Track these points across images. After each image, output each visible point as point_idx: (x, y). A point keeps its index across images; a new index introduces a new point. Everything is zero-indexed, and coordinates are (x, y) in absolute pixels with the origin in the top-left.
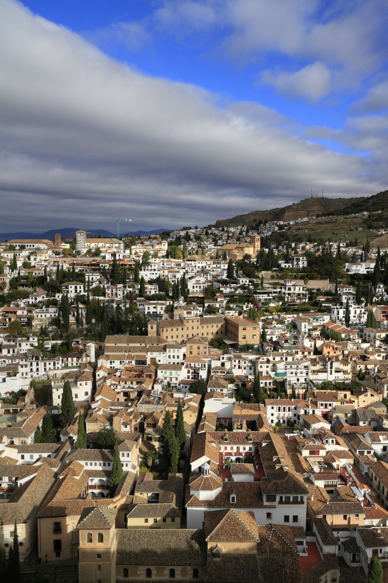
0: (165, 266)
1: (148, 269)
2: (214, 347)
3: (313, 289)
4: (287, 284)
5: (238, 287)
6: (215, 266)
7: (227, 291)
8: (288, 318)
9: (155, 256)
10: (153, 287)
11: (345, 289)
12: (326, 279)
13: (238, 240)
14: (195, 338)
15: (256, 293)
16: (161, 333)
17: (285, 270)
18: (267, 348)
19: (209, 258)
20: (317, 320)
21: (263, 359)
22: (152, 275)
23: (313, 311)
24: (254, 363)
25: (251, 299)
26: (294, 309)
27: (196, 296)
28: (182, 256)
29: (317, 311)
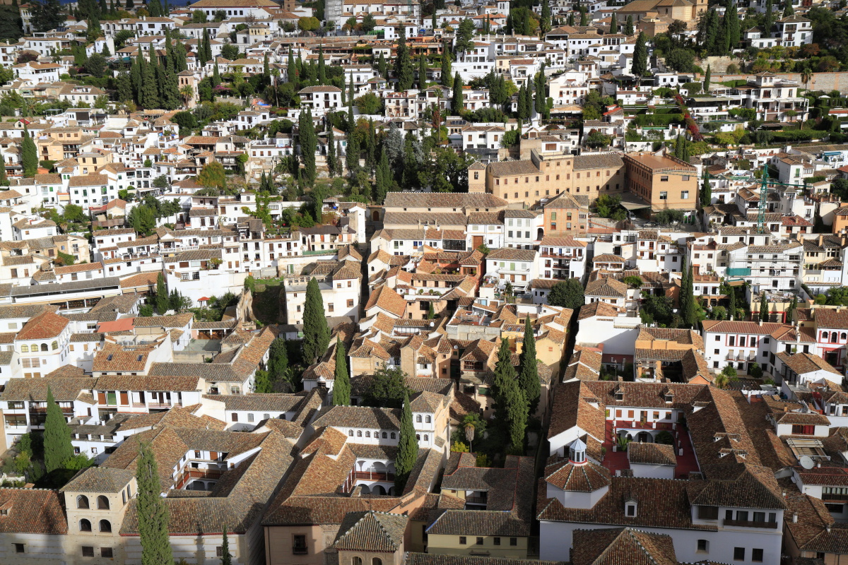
1: (469, 59)
2: (601, 216)
3: (822, 93)
4: (763, 84)
5: (654, 93)
6: (607, 48)
7: (630, 99)
8: (761, 155)
9: (484, 30)
10: (479, 95)
14: (561, 197)
15: (692, 103)
16: (495, 187)
17: (760, 54)
18: (711, 219)
19: (595, 32)
20: (826, 159)
21: (700, 241)
22: (477, 70)
23: (817, 141)
24: (683, 249)
25: (682, 117)
26: (775, 137)
27: (566, 112)
28: (539, 28)
29: (826, 141)
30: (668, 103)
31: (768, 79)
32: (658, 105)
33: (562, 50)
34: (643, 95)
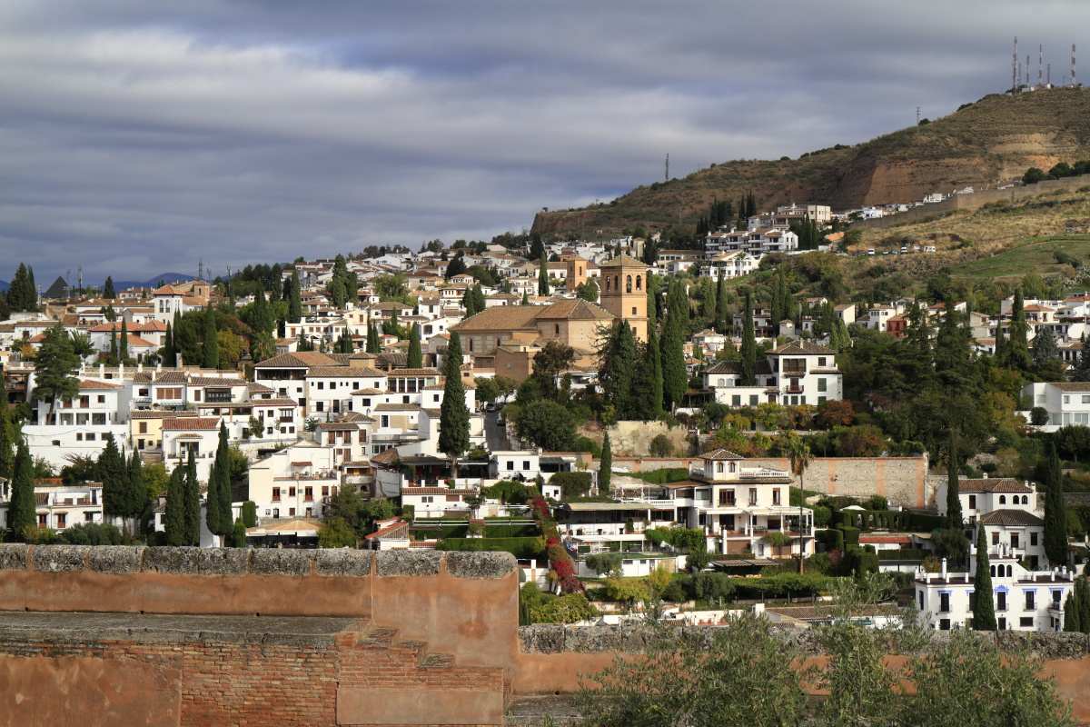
0: (155, 400)
1: (67, 417)
4: (717, 476)
5: (486, 493)
6: (397, 398)
8: (702, 623)
11: (996, 497)
12: (914, 452)
15: (565, 516)
19: (372, 364)
25: (540, 543)
30: (516, 514)
31: (727, 465)
32: (494, 518)
33: (293, 402)
34: (461, 497)
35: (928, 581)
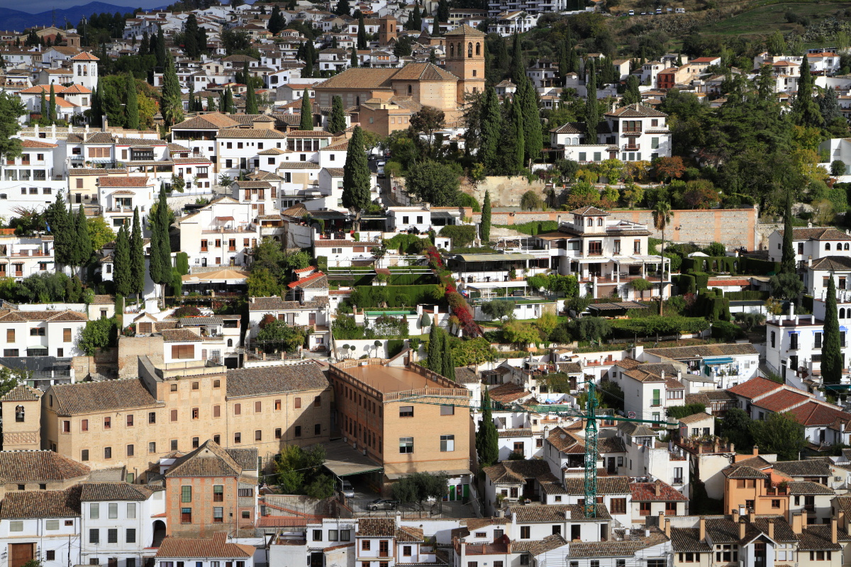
0: (87, 158)
1: (11, 174)
2: (286, 491)
3: (694, 248)
4: (587, 230)
5: (386, 244)
6: (295, 157)
7: (340, 257)
8: (589, 363)
9: (44, 115)
10: (31, 247)
11: (822, 244)
12: (746, 204)
13: (402, 49)
14: (202, 454)
15: (458, 265)
16: (62, 438)
17: (580, 173)
18: (498, 490)
19: (271, 126)
20: (708, 371)
21: (479, 535)
22: (28, 195)
23: (690, 336)
24: (446, 554)
25: (440, 291)
26: (614, 329)
27: (215, 281)
28: (159, 115)
29: (706, 337)
30: (415, 263)
31: (595, 219)
32: (396, 267)
33: (206, 160)
34: (366, 248)
35: (781, 323)
